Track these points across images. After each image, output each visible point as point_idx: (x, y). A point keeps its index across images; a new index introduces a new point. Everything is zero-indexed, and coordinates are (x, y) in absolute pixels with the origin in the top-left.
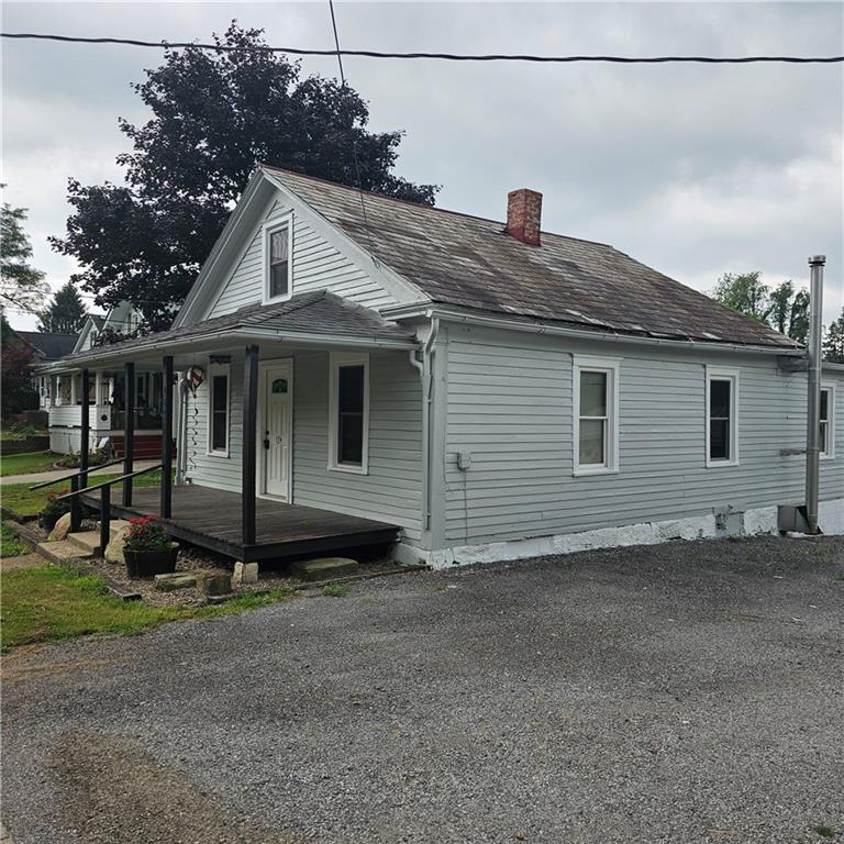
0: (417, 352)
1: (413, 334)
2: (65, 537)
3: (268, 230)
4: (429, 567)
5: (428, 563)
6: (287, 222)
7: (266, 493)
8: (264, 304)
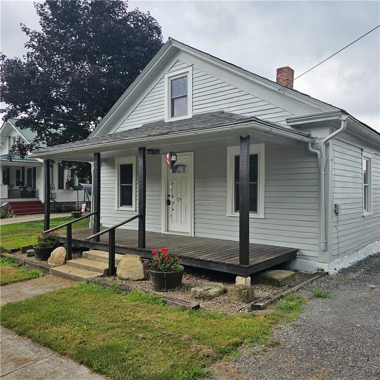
0: (312, 144)
1: (309, 133)
2: (65, 263)
3: (169, 78)
4: (327, 273)
5: (326, 271)
6: (188, 72)
7: (168, 231)
8: (166, 121)
